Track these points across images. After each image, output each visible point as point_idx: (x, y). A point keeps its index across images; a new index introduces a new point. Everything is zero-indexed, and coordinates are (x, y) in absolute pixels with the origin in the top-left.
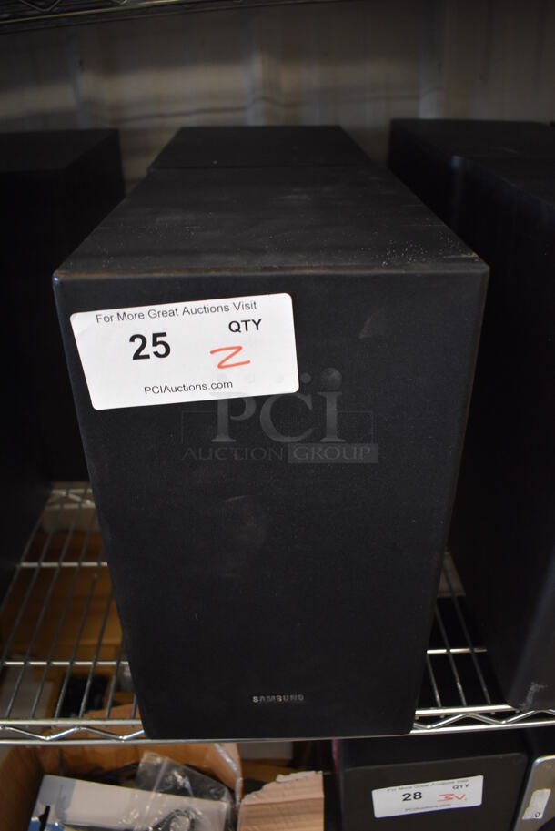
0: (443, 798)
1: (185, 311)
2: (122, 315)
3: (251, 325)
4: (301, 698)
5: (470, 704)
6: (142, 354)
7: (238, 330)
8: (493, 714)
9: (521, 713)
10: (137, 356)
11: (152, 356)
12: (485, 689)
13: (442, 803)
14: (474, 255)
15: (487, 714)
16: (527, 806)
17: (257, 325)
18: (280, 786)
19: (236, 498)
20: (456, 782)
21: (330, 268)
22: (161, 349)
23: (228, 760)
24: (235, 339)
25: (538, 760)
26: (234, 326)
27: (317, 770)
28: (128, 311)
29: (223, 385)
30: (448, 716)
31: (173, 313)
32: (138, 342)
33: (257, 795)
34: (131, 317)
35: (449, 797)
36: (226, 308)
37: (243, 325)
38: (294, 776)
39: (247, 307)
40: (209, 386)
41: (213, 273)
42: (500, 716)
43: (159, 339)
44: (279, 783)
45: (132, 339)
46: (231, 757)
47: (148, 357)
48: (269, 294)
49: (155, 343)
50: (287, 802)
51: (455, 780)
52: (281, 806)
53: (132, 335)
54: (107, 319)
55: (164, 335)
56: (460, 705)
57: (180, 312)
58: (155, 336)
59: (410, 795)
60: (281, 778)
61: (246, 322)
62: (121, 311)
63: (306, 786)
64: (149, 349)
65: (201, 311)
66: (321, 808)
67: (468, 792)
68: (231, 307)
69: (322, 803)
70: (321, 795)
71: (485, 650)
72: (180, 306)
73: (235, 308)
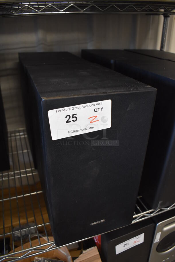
0: (134, 243)
1: (83, 107)
2: (64, 109)
3: (100, 109)
4: (104, 220)
5: (143, 212)
6: (69, 121)
7: (97, 111)
8: (149, 213)
9: (156, 210)
10: (67, 122)
11: (72, 121)
12: (145, 207)
13: (133, 245)
14: (150, 86)
15: (148, 213)
16: (155, 238)
17: (102, 109)
18: (84, 254)
19: (92, 162)
20: (137, 237)
21: (120, 91)
22: (74, 119)
23: (63, 252)
24: (96, 114)
25: (158, 224)
26: (96, 110)
27: (95, 246)
28: (66, 108)
29: (91, 128)
30: (138, 216)
31: (79, 108)
32: (68, 117)
33: (78, 260)
34: (66, 110)
35: (135, 242)
36: (94, 105)
37: (98, 109)
38: (88, 250)
39: (100, 104)
40: (87, 129)
41: (91, 95)
42: (151, 213)
43: (74, 116)
44: (84, 253)
45: (66, 117)
46: (64, 251)
47: (70, 122)
48: (106, 100)
49: (73, 117)
50: (88, 258)
51: (137, 236)
52: (86, 260)
53: (66, 116)
54: (59, 111)
55: (76, 114)
56: (140, 213)
57: (81, 107)
58: (73, 115)
59: (125, 244)
60: (84, 252)
61: (99, 108)
62: (64, 108)
63: (93, 252)
64: (71, 119)
65: (87, 106)
66: (99, 257)
67: (140, 239)
68: (95, 105)
69: (99, 255)
70: (98, 253)
71: (141, 196)
72: (81, 105)
73: (96, 105)
